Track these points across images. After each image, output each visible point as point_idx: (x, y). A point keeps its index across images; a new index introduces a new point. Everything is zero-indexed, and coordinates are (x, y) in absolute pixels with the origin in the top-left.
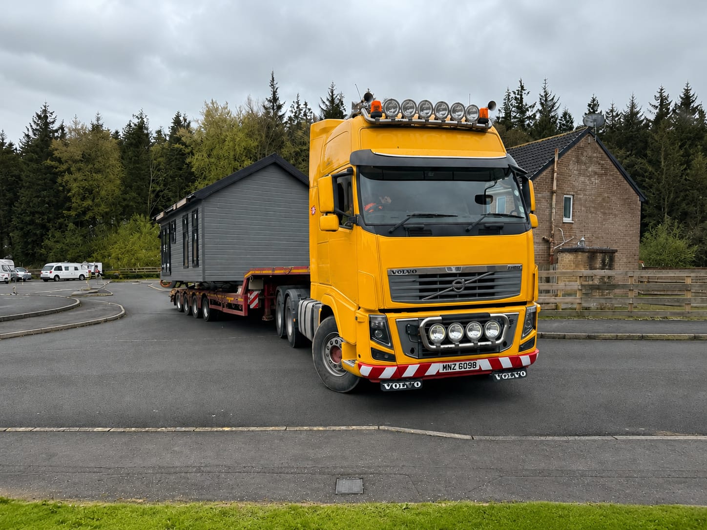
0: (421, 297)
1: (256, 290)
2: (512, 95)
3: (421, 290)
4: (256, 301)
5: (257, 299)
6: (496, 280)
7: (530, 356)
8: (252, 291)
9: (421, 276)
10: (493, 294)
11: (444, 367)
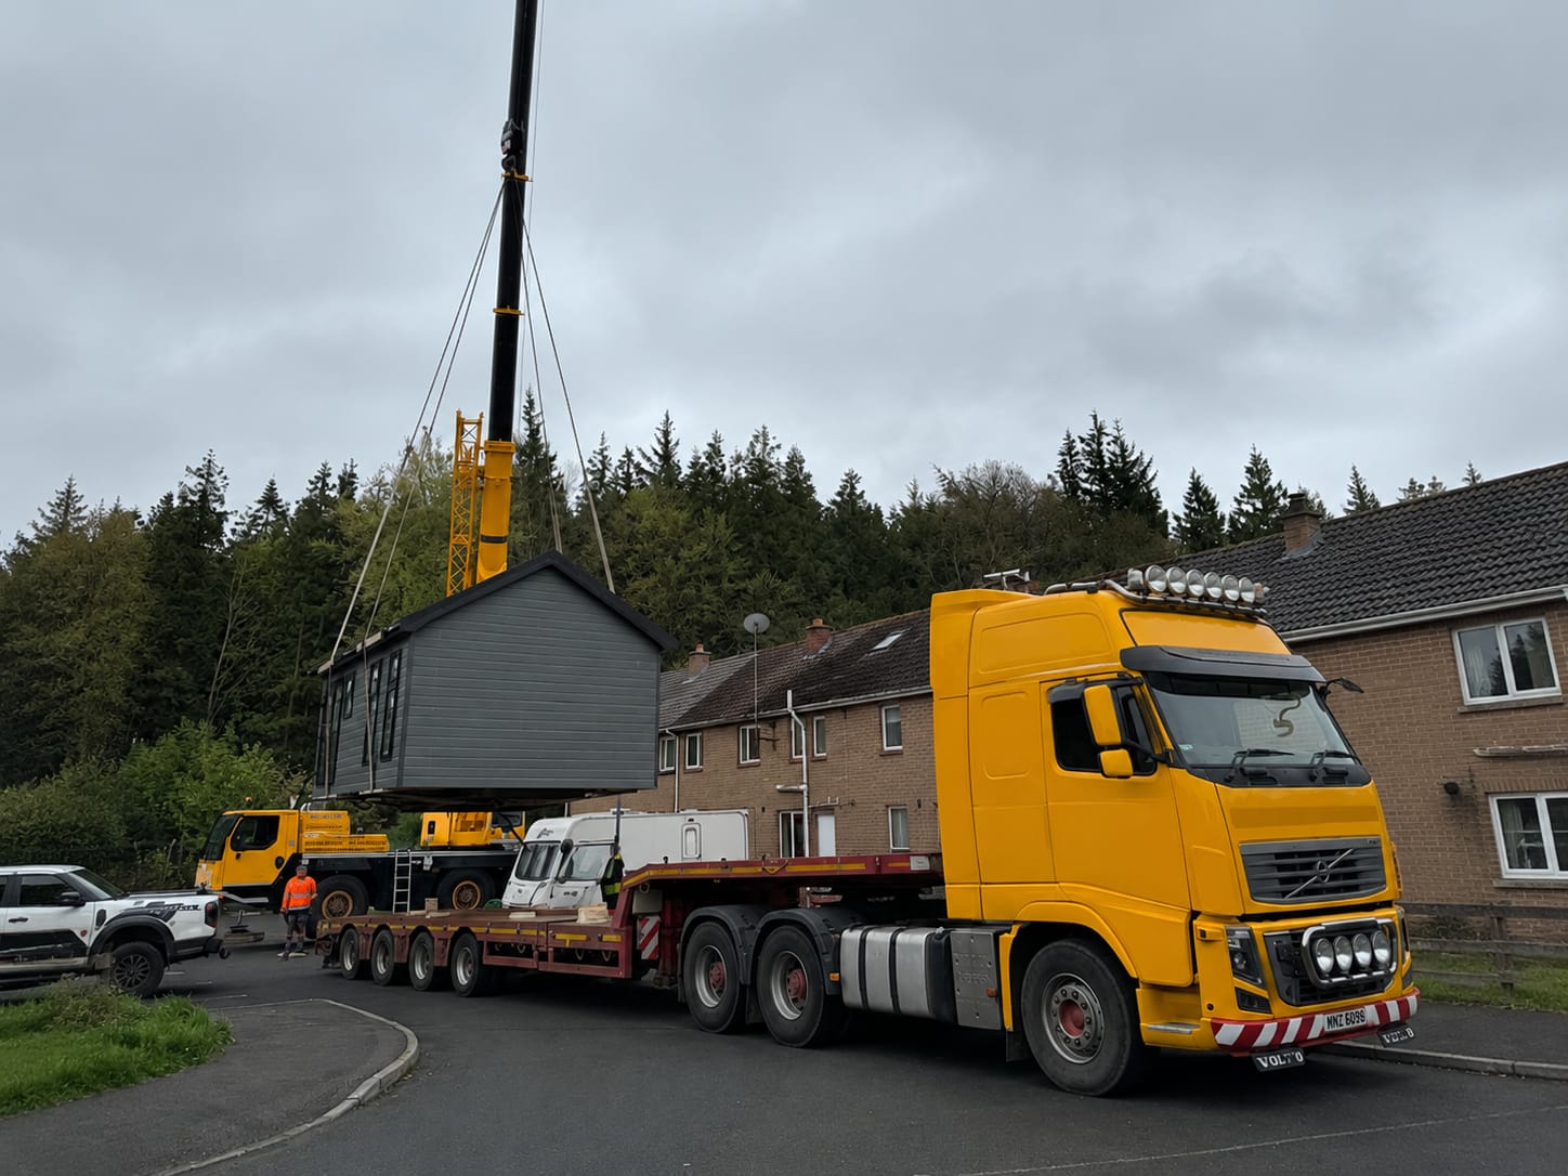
0: (1284, 894)
1: (652, 914)
2: (1079, 446)
3: (1283, 881)
4: (654, 942)
5: (657, 935)
6: (1357, 863)
7: (1398, 1002)
8: (644, 917)
9: (1278, 856)
10: (1355, 888)
11: (1329, 1021)
